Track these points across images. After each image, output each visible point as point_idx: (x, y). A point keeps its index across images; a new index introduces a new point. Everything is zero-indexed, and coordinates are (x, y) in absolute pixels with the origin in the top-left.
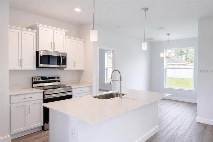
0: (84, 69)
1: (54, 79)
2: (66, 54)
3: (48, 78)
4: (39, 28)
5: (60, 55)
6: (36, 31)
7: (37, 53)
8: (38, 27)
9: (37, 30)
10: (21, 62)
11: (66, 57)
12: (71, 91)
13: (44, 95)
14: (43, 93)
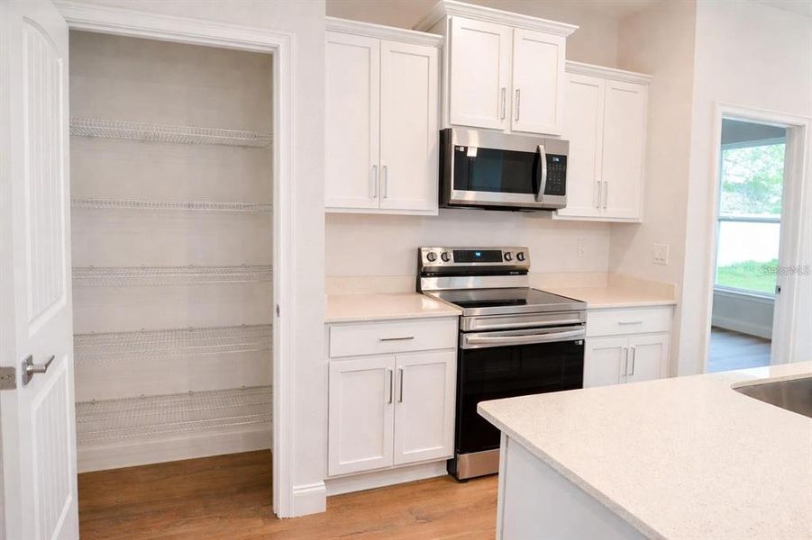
0: (640, 221)
1: (502, 261)
2: (568, 142)
3: (478, 254)
4: (450, 20)
5: (542, 147)
6: (440, 36)
7: (445, 136)
8: (449, 17)
9: (444, 34)
10: (378, 178)
11: (563, 159)
12: (580, 324)
13: (461, 331)
14: (455, 322)
